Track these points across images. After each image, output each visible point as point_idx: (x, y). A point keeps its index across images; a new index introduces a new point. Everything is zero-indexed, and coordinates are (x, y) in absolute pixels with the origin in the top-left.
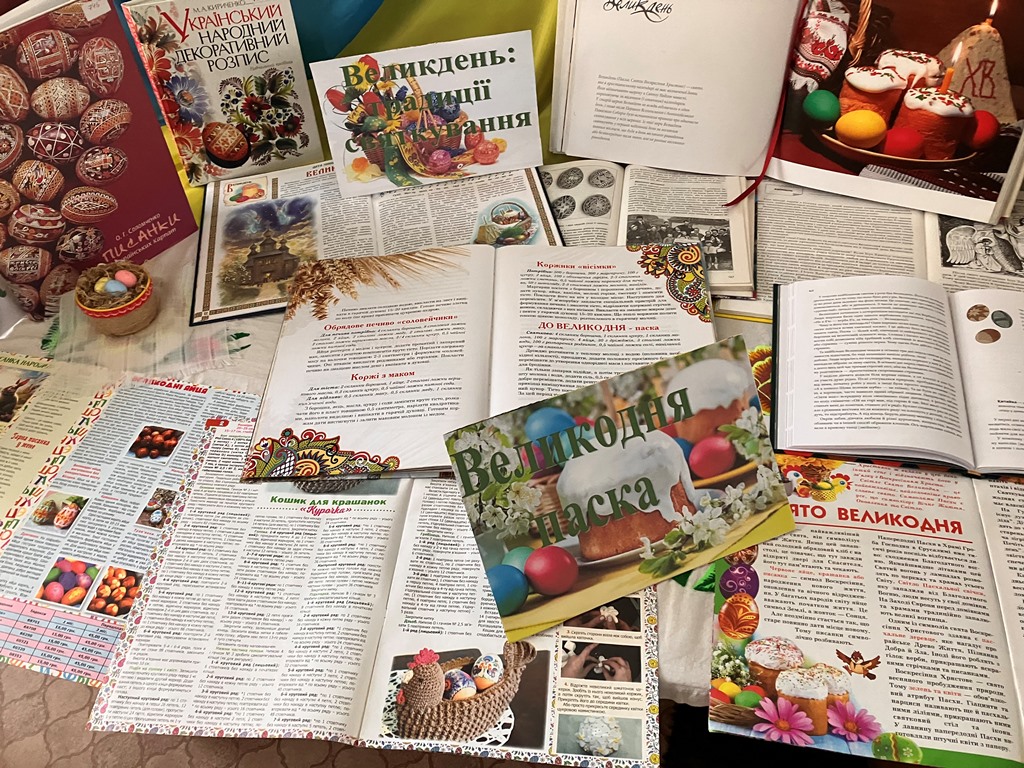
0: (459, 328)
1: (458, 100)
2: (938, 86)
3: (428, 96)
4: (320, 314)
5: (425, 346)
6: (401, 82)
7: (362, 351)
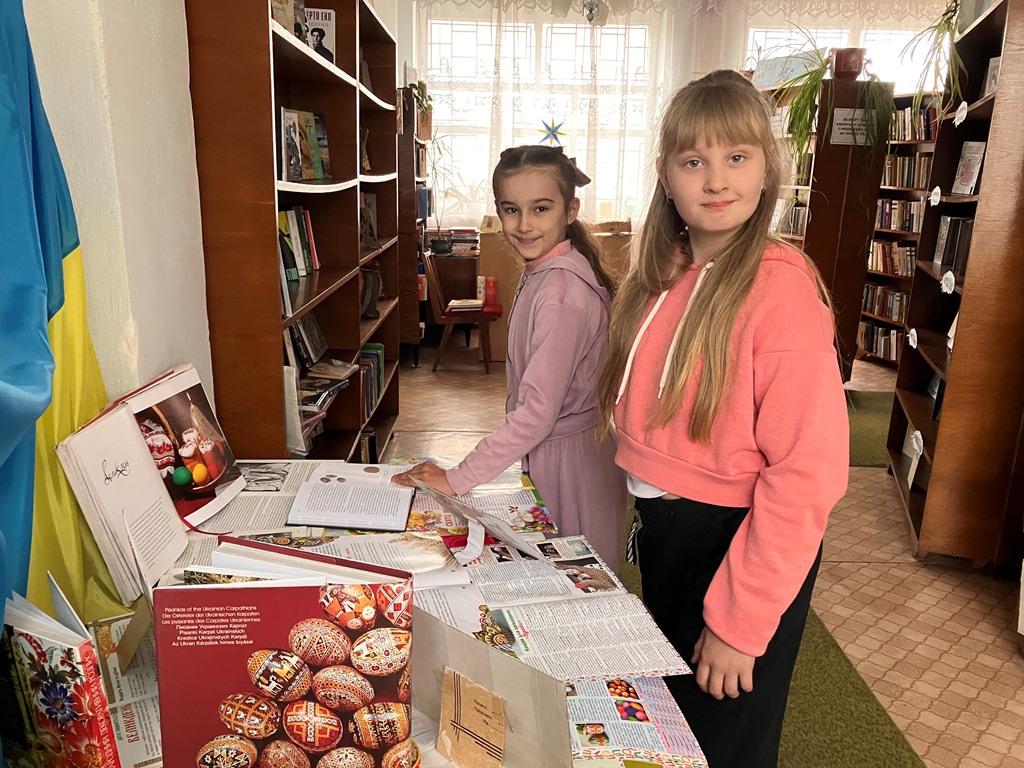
2: (202, 439)
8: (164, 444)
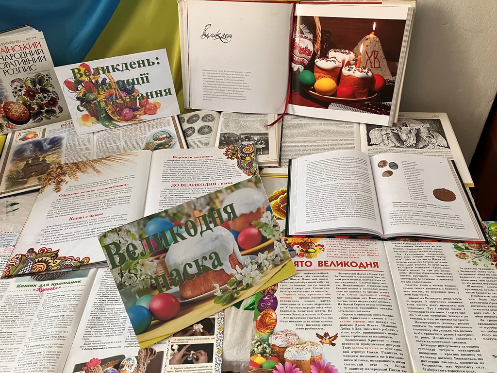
0: (129, 190)
1: (133, 83)
2: (355, 64)
3: (118, 82)
4: (58, 189)
5: (110, 200)
6: (103, 76)
7: (76, 206)
8: (306, 48)
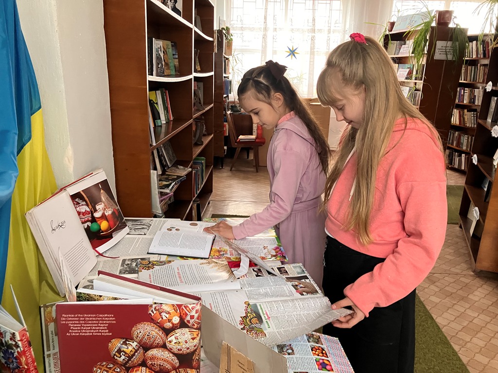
2: (106, 208)
8: (86, 211)
